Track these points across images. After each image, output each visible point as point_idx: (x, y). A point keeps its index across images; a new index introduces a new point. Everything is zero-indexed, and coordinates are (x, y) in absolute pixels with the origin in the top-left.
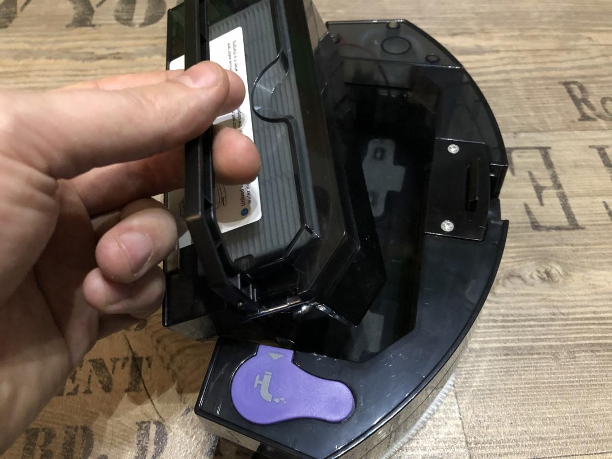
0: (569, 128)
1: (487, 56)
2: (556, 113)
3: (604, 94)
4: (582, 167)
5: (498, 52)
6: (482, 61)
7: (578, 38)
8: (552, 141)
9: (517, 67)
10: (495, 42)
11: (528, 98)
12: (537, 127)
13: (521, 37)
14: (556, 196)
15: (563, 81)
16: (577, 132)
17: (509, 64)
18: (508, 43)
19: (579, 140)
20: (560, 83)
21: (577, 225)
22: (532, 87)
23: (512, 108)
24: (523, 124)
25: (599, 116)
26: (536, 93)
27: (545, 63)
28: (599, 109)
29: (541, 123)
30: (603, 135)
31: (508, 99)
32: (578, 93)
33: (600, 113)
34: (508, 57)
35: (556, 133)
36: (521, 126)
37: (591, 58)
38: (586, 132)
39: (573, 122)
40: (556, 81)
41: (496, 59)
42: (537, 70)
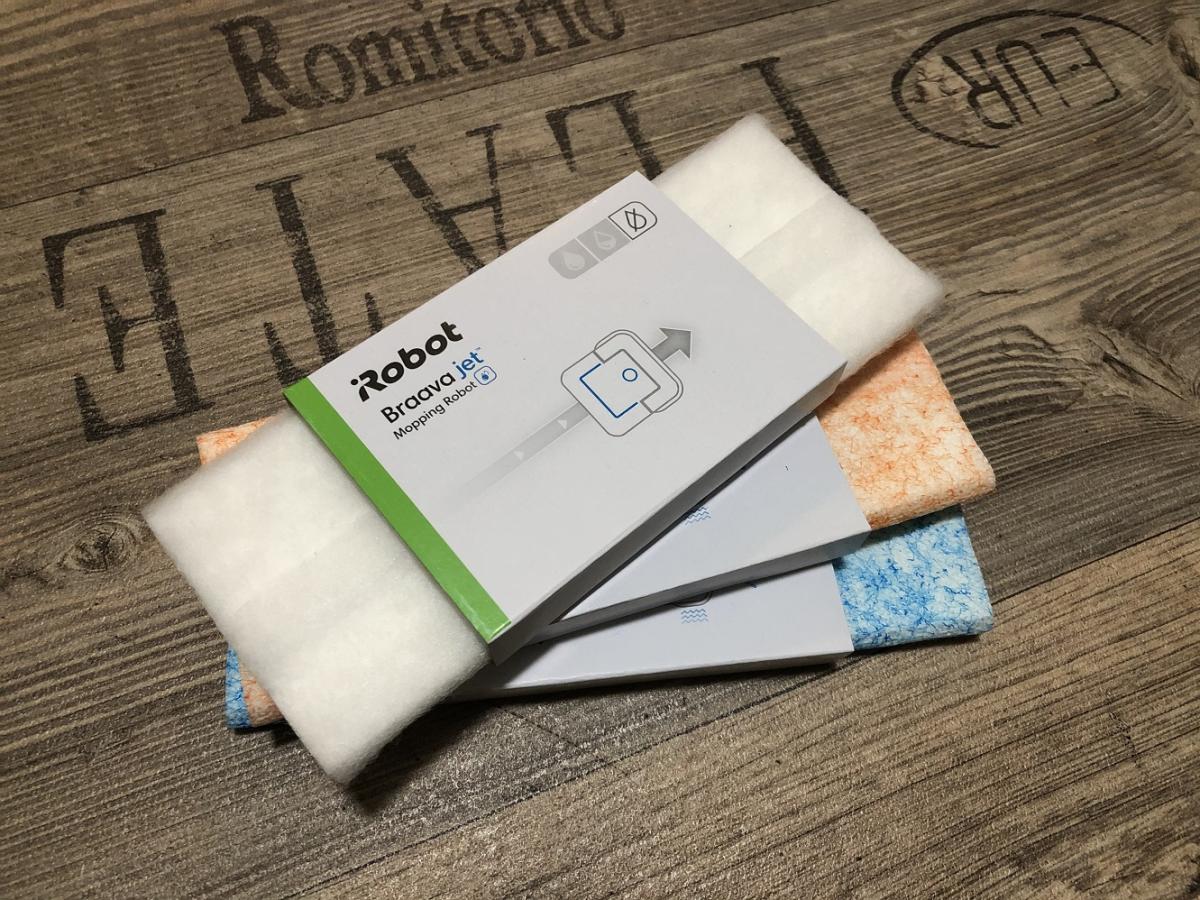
0: (217, 150)
2: (193, 112)
3: (314, 38)
4: (230, 247)
8: (170, 193)
11: (131, 87)
12: (140, 161)
14: (157, 336)
15: (223, 21)
16: (233, 155)
19: (235, 174)
20: (214, 28)
21: (196, 400)
22: (146, 54)
23: (85, 124)
24: (105, 162)
25: (293, 101)
26: (151, 69)
28: (298, 81)
29: (151, 150)
30: (297, 147)
31: (82, 99)
32: (253, 46)
33: (298, 91)
36: (100, 168)
38: (253, 149)
39: (229, 129)
40: (206, 26)
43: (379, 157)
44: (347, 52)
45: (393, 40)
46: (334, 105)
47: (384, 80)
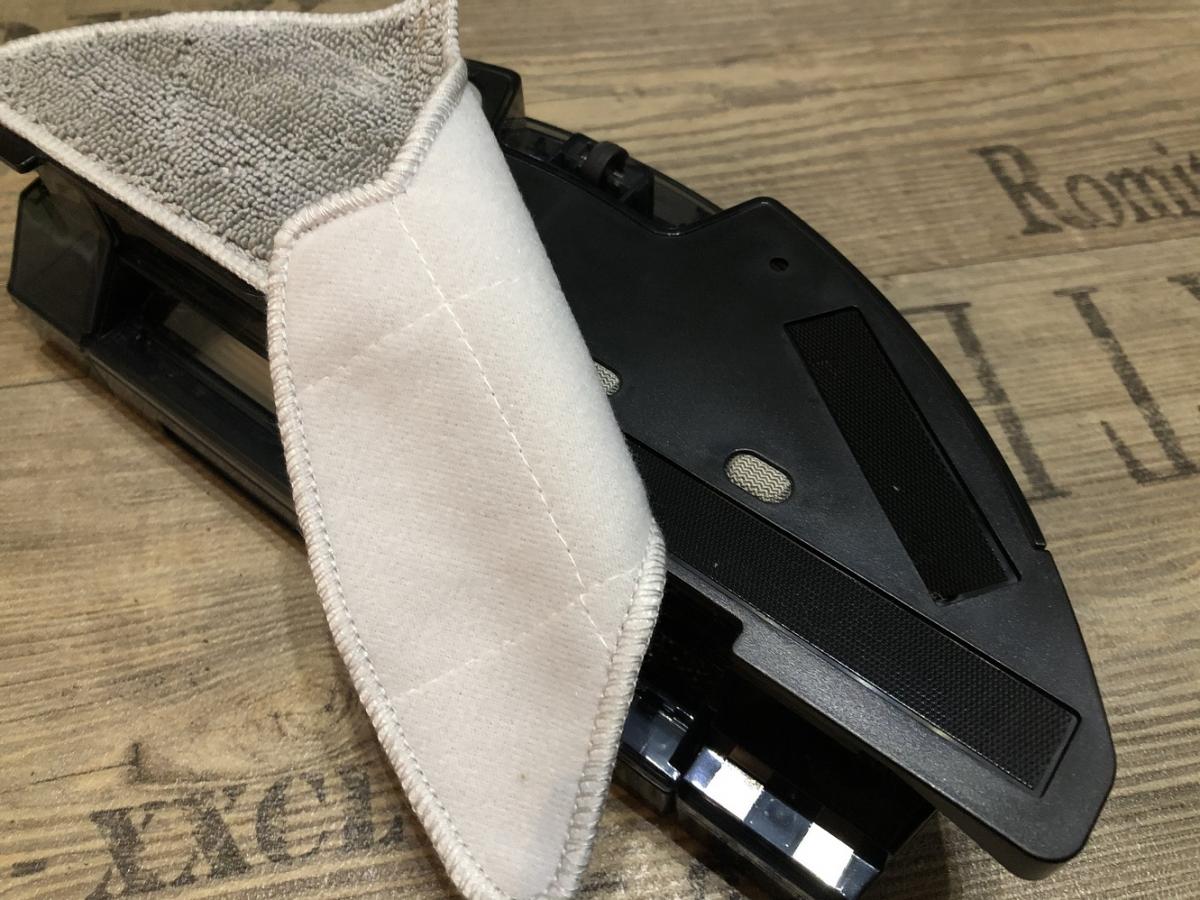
0: (1005, 255)
1: (806, 104)
2: (972, 220)
3: (1072, 169)
4: (1045, 344)
5: (830, 92)
6: (796, 116)
7: (1002, 48)
8: (972, 288)
9: (876, 123)
10: (822, 71)
11: (907, 192)
12: (934, 257)
13: (879, 56)
14: (995, 419)
15: (979, 146)
16: (1023, 262)
17: (856, 118)
18: (851, 70)
19: (1030, 278)
20: (972, 151)
21: (1051, 487)
22: (914, 167)
23: (873, 220)
24: (901, 254)
25: (1068, 220)
26: (923, 179)
27: (936, 109)
28: (1066, 204)
29: (942, 249)
30: (1083, 262)
31: (865, 198)
32: (1012, 169)
33: (1069, 212)
34: (852, 103)
35: (978, 267)
36: (898, 259)
37: (1035, 90)
38: (1043, 258)
39: (1012, 237)
40: (964, 148)
41: (828, 109)
42: (919, 126)
43: (1171, 279)
44: (1106, 184)
45: (1148, 178)
46: (1108, 229)
47: (1152, 212)
